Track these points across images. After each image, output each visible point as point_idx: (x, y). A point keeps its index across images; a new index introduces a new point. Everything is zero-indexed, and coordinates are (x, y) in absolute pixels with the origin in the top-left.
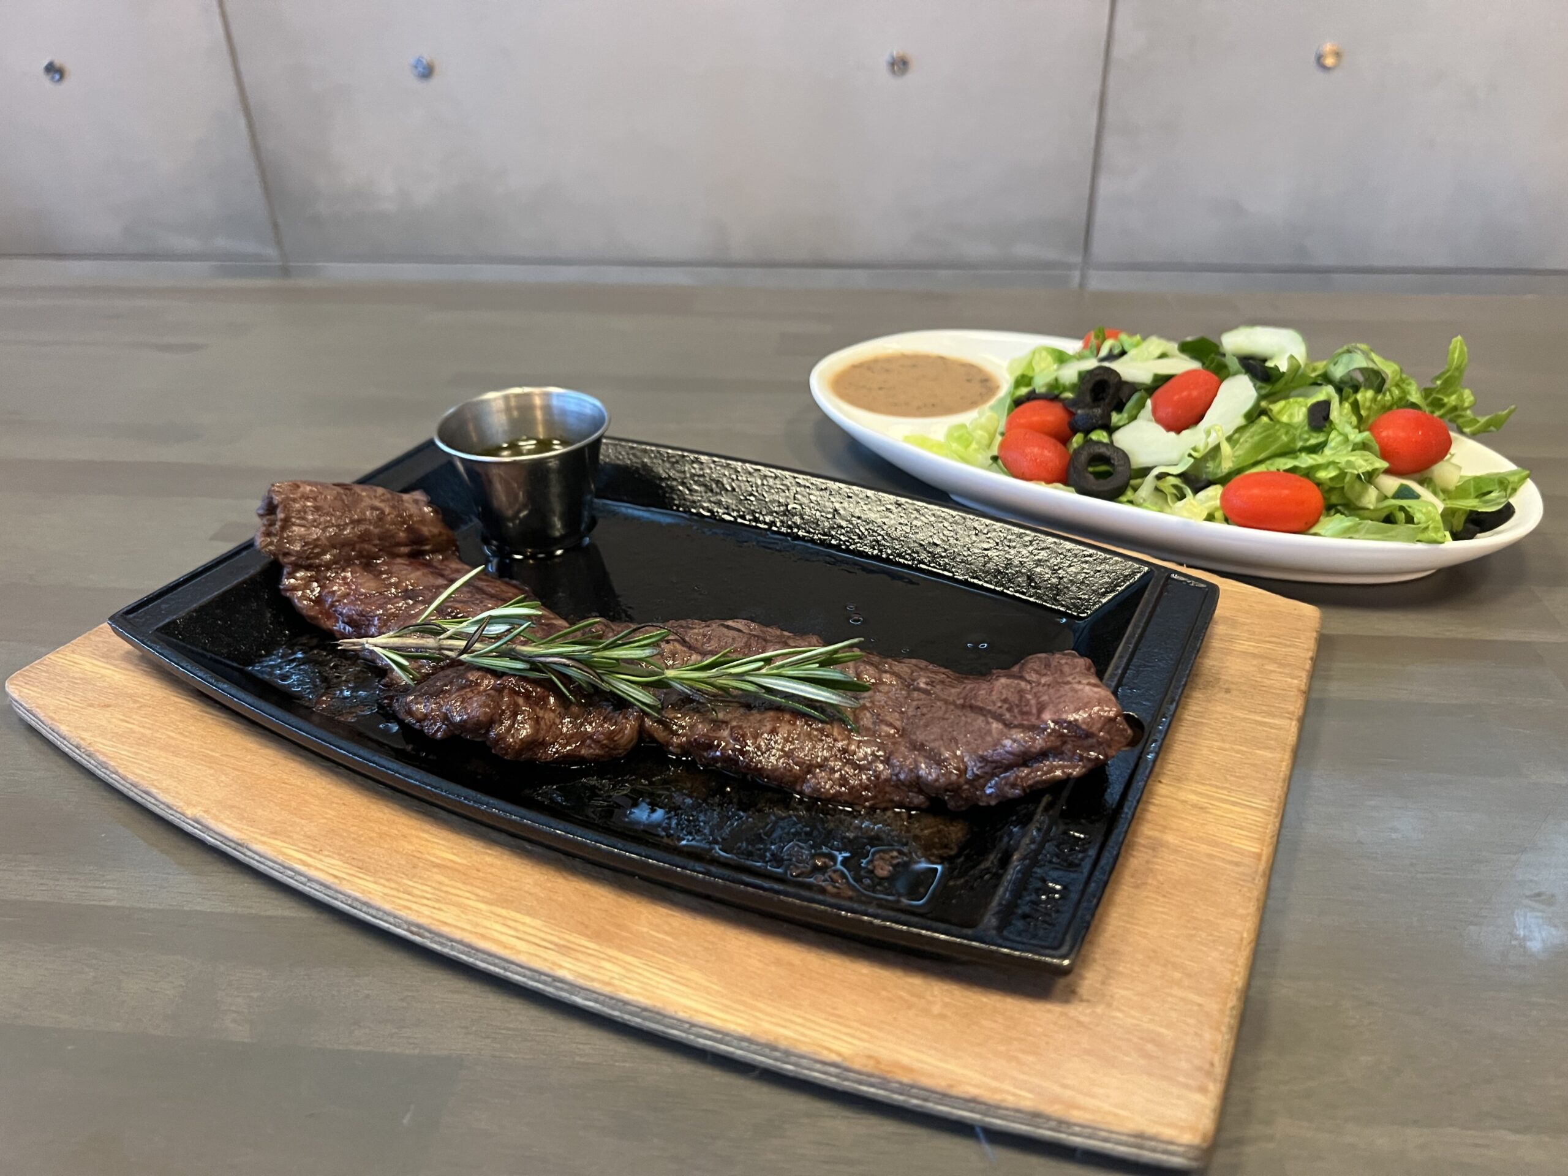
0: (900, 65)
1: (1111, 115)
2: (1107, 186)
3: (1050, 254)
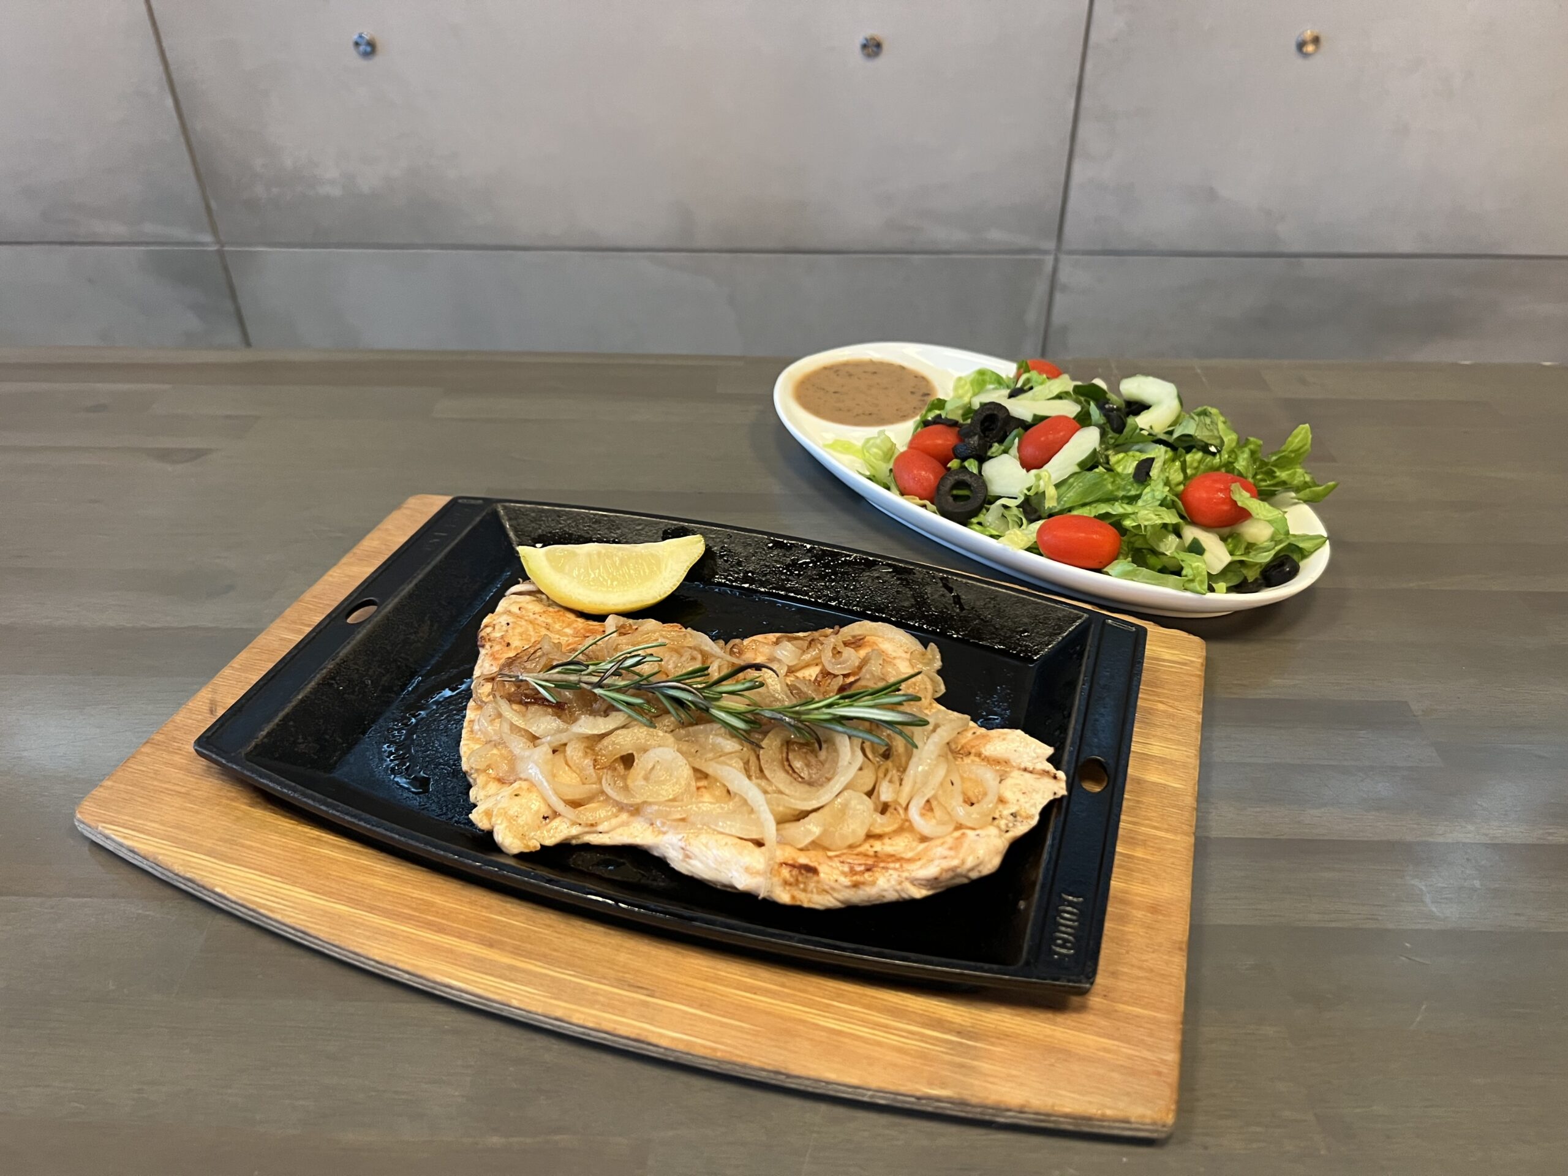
0: (872, 48)
1: (1088, 101)
2: (1082, 173)
3: (1023, 240)
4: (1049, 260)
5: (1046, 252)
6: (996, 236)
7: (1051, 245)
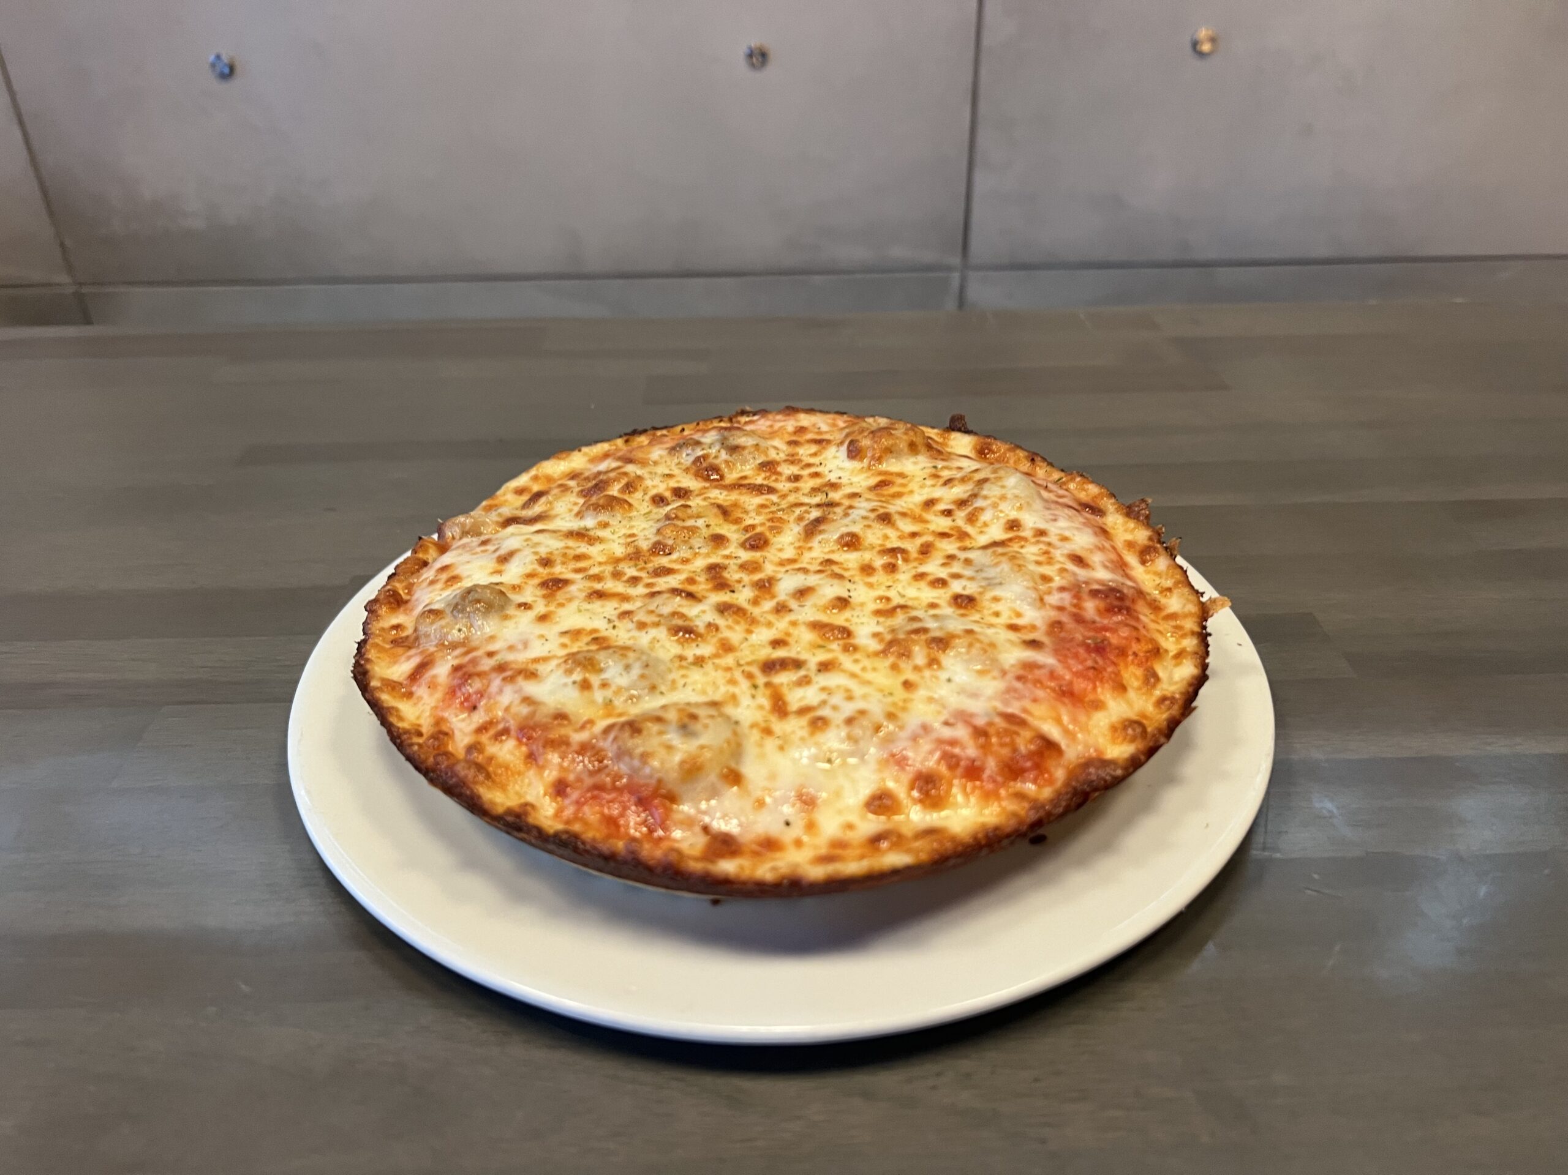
0: (759, 57)
2: (983, 182)
3: (928, 256)
4: (956, 277)
5: (949, 269)
6: (898, 252)
7: (956, 260)
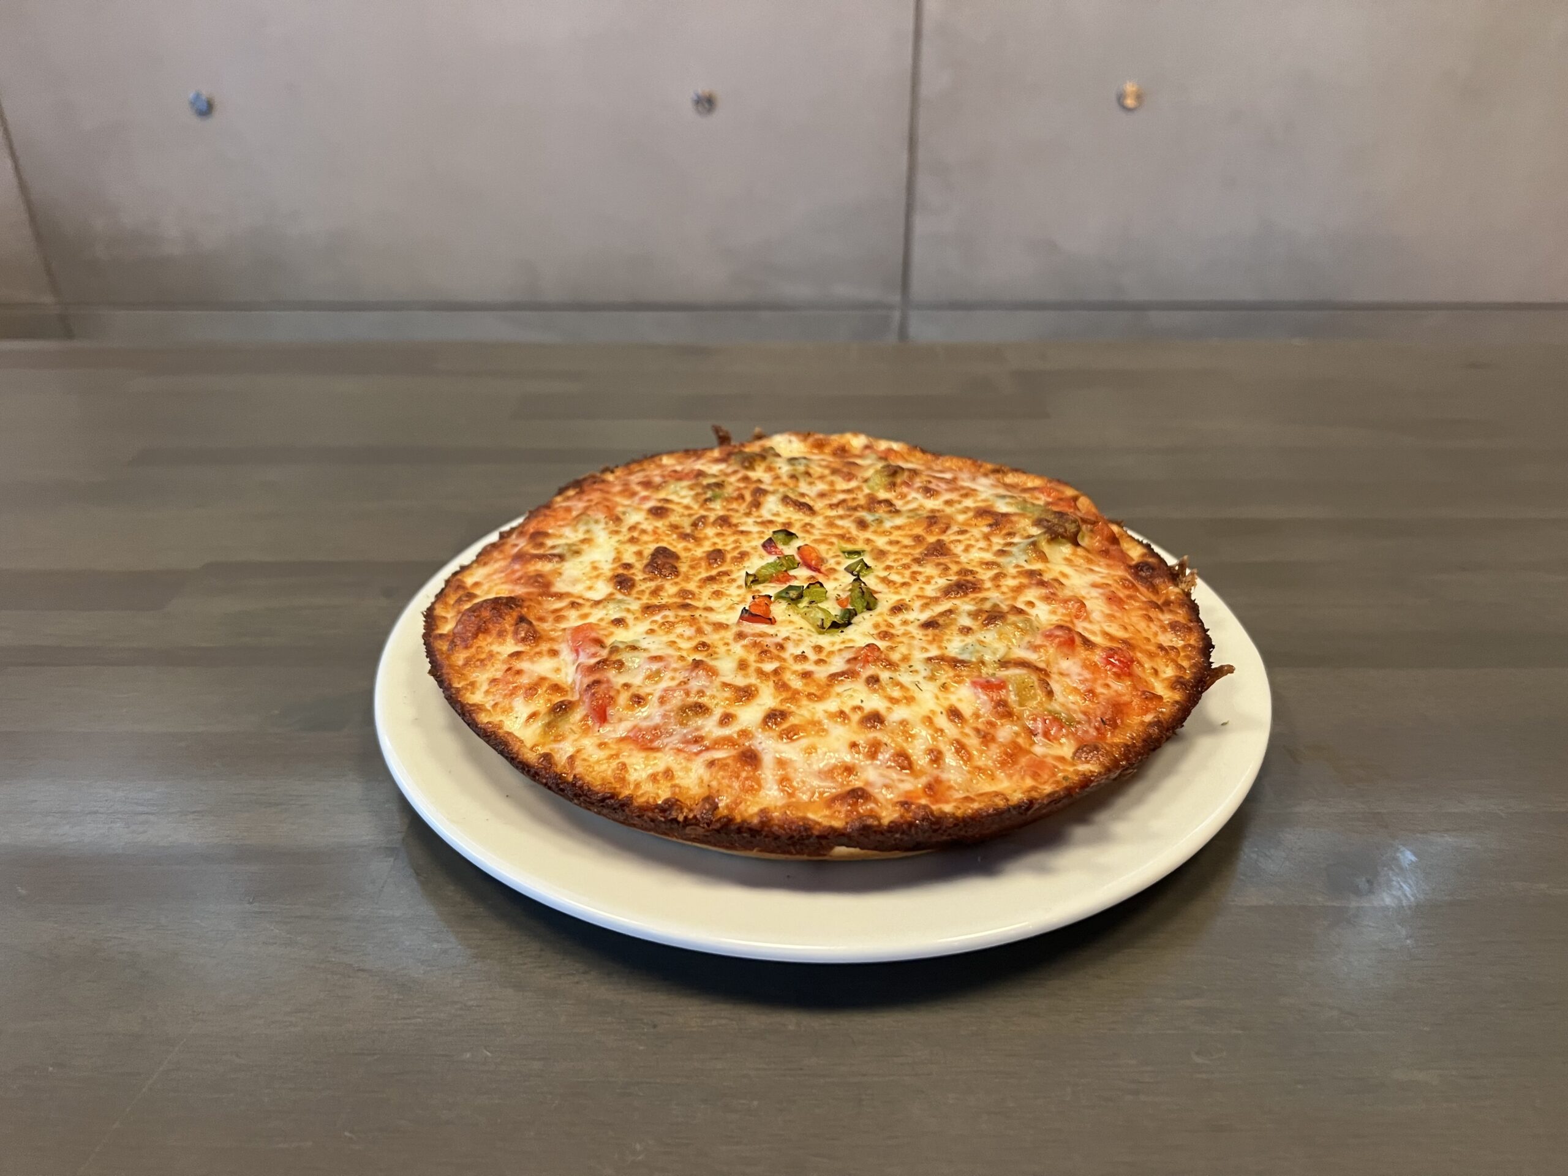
0: (706, 103)
1: (922, 155)
2: (922, 225)
3: (870, 294)
4: (897, 315)
5: (890, 307)
6: (843, 291)
7: (896, 298)
